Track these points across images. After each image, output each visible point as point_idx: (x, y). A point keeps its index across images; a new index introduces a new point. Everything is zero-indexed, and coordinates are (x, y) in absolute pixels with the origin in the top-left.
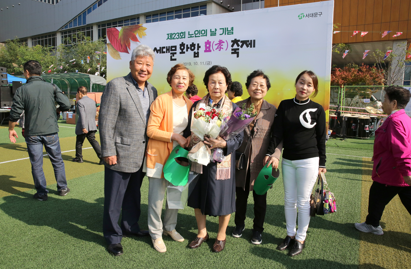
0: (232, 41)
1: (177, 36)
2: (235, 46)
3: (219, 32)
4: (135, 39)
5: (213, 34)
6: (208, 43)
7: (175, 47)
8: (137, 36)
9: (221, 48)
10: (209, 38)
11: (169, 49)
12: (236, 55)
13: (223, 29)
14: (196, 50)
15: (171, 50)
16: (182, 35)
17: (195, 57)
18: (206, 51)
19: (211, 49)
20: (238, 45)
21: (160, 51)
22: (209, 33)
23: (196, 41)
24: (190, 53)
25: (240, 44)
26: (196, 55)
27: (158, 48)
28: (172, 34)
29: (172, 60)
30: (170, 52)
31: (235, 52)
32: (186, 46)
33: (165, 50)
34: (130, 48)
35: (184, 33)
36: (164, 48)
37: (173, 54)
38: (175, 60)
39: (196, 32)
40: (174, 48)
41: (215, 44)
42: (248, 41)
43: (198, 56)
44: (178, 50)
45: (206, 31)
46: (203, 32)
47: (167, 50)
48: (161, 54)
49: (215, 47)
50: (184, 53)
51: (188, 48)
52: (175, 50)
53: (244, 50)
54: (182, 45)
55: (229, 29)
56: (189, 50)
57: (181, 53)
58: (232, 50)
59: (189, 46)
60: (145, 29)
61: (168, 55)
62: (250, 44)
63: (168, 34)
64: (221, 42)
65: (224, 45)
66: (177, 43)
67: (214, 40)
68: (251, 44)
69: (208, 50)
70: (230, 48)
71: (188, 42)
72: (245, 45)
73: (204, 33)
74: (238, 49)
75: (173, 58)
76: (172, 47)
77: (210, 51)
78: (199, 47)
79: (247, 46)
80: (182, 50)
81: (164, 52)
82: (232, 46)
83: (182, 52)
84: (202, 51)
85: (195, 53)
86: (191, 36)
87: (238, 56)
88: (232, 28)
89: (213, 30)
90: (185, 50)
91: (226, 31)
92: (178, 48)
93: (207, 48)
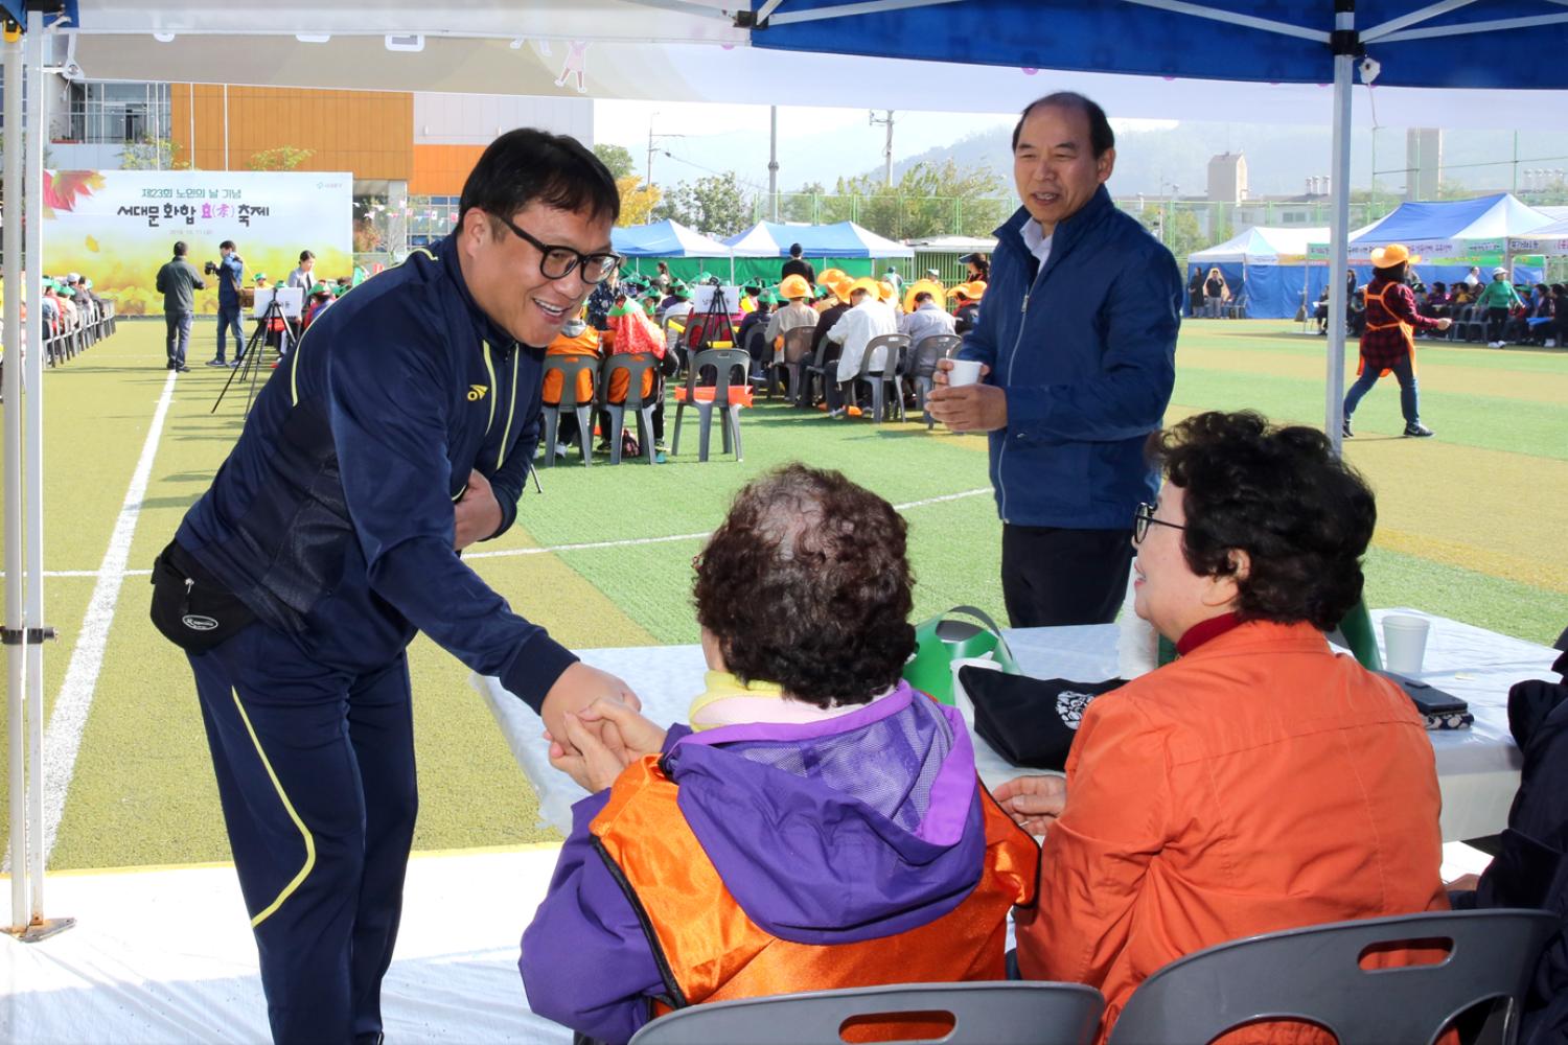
0: (240, 207)
1: (158, 193)
2: (244, 213)
5: (214, 195)
6: (206, 207)
7: (157, 208)
8: (88, 187)
9: (224, 214)
10: (207, 199)
11: (144, 211)
12: (245, 224)
13: (227, 191)
14: (189, 215)
15: (152, 212)
16: (167, 192)
17: (188, 223)
18: (204, 217)
19: (211, 214)
20: (247, 212)
21: (132, 211)
22: (207, 194)
23: (190, 203)
24: (181, 218)
25: (250, 210)
26: (190, 221)
27: (127, 208)
28: (150, 191)
29: (151, 225)
30: (149, 214)
31: (244, 220)
32: (173, 209)
33: (139, 211)
34: (74, 204)
35: (170, 191)
37: (154, 218)
38: (157, 225)
39: (189, 192)
40: (153, 210)
41: (217, 207)
42: (259, 208)
43: (192, 223)
44: (162, 213)
45: (203, 192)
46: (199, 192)
47: (143, 211)
48: (134, 217)
49: (217, 213)
50: (171, 217)
51: (176, 211)
52: (157, 212)
53: (254, 218)
54: (168, 206)
55: (236, 191)
56: (179, 214)
57: (165, 217)
58: (241, 217)
59: (178, 208)
60: (103, 178)
61: (146, 218)
63: (144, 190)
64: (224, 207)
65: (229, 212)
66: (160, 203)
67: (215, 203)
68: (263, 211)
69: (207, 215)
70: (238, 216)
71: (177, 203)
72: (256, 213)
73: (202, 193)
74: (248, 218)
75: (153, 223)
76: (151, 208)
77: (209, 217)
78: (193, 211)
79: (259, 214)
80: (168, 213)
82: (240, 212)
83: (168, 216)
84: (198, 215)
85: (188, 219)
86: (180, 196)
87: (248, 225)
88: (239, 192)
89: (213, 191)
90: (172, 214)
91: (230, 193)
92: (161, 209)
93: (204, 212)
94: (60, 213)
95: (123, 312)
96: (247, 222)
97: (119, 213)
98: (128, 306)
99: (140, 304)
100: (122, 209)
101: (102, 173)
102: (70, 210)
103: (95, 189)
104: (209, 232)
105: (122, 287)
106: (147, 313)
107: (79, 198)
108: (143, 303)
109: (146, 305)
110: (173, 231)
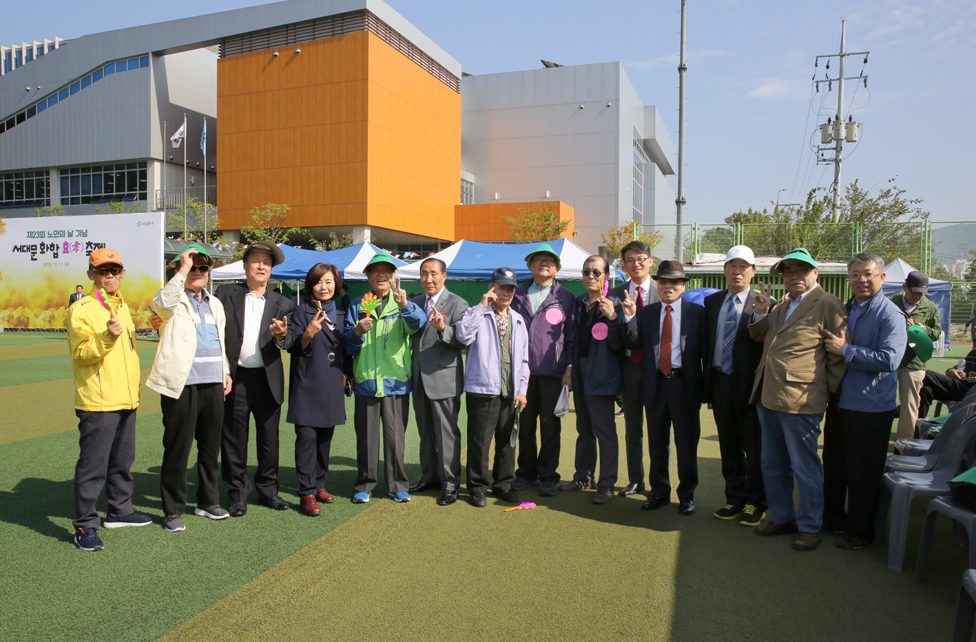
0: (87, 243)
1: (37, 235)
2: (89, 249)
3: (76, 234)
5: (70, 235)
6: (66, 244)
7: (36, 246)
9: (77, 249)
10: (66, 239)
13: (79, 231)
14: (55, 251)
15: (32, 248)
16: (41, 234)
17: (55, 257)
18: (64, 252)
19: (69, 250)
20: (92, 248)
21: (20, 249)
22: (66, 234)
23: (56, 241)
24: (50, 254)
25: (93, 246)
26: (56, 255)
27: (19, 247)
28: (32, 233)
29: (32, 259)
30: (31, 251)
32: (45, 246)
33: (25, 249)
35: (44, 233)
36: (25, 246)
37: (34, 254)
38: (36, 259)
39: (55, 233)
40: (34, 248)
41: (72, 245)
42: (99, 244)
43: (57, 257)
44: (39, 250)
45: (64, 232)
46: (61, 233)
47: (28, 249)
48: (22, 253)
49: (72, 249)
50: (44, 253)
51: (48, 248)
52: (36, 249)
54: (42, 244)
56: (49, 250)
57: (41, 253)
58: (87, 252)
59: (49, 246)
60: (4, 225)
61: (29, 254)
63: (28, 232)
64: (77, 244)
65: (80, 246)
66: (37, 242)
67: (72, 241)
69: (66, 251)
70: (85, 250)
71: (48, 242)
73: (63, 234)
74: (91, 251)
75: (34, 257)
76: (32, 246)
77: (68, 252)
78: (58, 248)
79: (99, 248)
80: (42, 249)
81: (25, 251)
82: (87, 248)
83: (43, 252)
84: (60, 252)
85: (54, 254)
86: (50, 236)
88: (86, 231)
89: (70, 231)
90: (45, 250)
91: (81, 233)
92: (38, 247)
93: (65, 249)
95: (16, 326)
97: (13, 251)
98: (19, 321)
99: (26, 320)
100: (16, 247)
104: (67, 264)
105: (16, 307)
106: (31, 327)
108: (28, 319)
109: (30, 320)
110: (45, 265)
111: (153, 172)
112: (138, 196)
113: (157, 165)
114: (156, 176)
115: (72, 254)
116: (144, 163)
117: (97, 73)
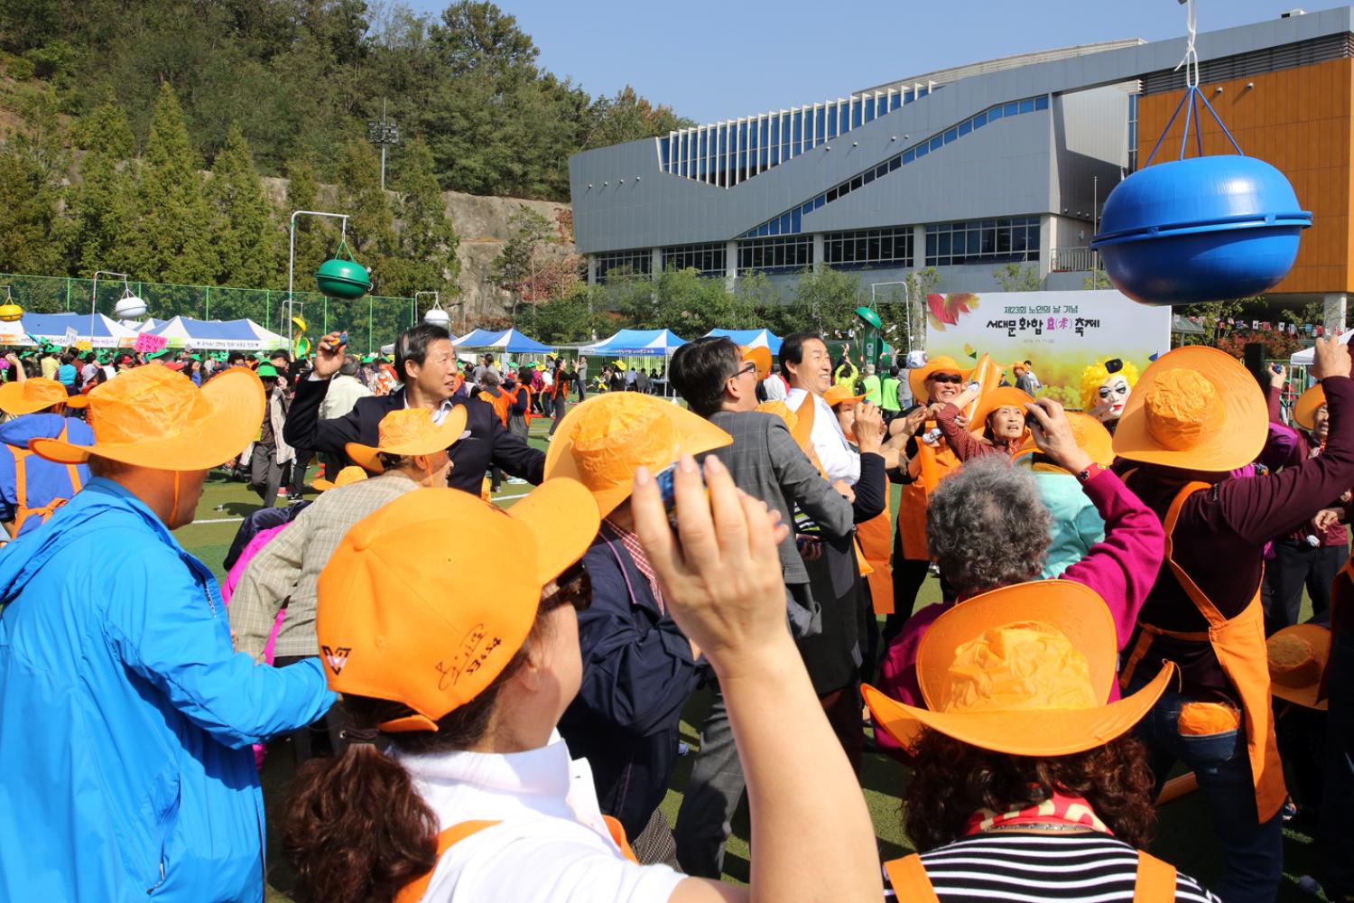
0: (1076, 320)
1: (1016, 311)
2: (1079, 325)
3: (1063, 309)
4: (965, 310)
5: (1057, 311)
6: (1051, 320)
7: (1014, 322)
8: (968, 306)
9: (1064, 326)
10: (1052, 314)
11: (1006, 324)
12: (1079, 335)
13: (1067, 307)
14: (1038, 327)
15: (1010, 324)
16: (1022, 309)
18: (1049, 328)
19: (1055, 326)
20: (1082, 324)
21: (997, 325)
22: (1052, 310)
23: (1038, 317)
24: (1031, 330)
25: (1084, 323)
26: (1038, 332)
27: (994, 322)
28: (1010, 308)
29: (1010, 335)
30: (1009, 327)
31: (1079, 331)
32: (1026, 323)
33: (1002, 324)
34: (958, 320)
35: (1024, 308)
36: (1001, 321)
37: (1012, 329)
38: (1014, 335)
39: (1039, 308)
40: (1012, 323)
41: (1058, 321)
42: (1092, 321)
43: (1040, 334)
44: (1018, 326)
45: (1049, 308)
48: (998, 329)
49: (1059, 325)
51: (1028, 324)
52: (1014, 325)
53: (1088, 330)
54: (1022, 320)
55: (1074, 307)
56: (1030, 327)
57: (1021, 329)
58: (1077, 328)
59: (1030, 322)
60: (978, 299)
61: (1006, 330)
62: (1094, 323)
63: (1006, 308)
64: (1064, 320)
65: (1068, 324)
66: (1017, 317)
67: (1058, 317)
69: (1051, 327)
70: (1074, 327)
71: (1029, 317)
72: (1089, 325)
73: (1047, 309)
75: (1012, 334)
76: (1010, 322)
77: (1053, 328)
78: (1041, 324)
79: (1092, 326)
80: (1022, 325)
81: (1001, 327)
82: (1076, 325)
83: (1023, 328)
84: (1044, 328)
85: (1037, 330)
86: (1032, 312)
88: (1077, 307)
89: (1057, 307)
90: (1025, 326)
91: (1070, 309)
92: (1018, 323)
93: (1049, 325)
94: (948, 326)
96: (1082, 333)
97: (987, 326)
100: (990, 322)
101: (977, 295)
102: (955, 324)
103: (972, 308)
104: (1052, 341)
107: (961, 315)
110: (1026, 341)
111: (1049, 229)
112: (1026, 256)
113: (1053, 221)
114: (1051, 233)
115: (1058, 330)
116: (1036, 219)
117: (980, 119)
